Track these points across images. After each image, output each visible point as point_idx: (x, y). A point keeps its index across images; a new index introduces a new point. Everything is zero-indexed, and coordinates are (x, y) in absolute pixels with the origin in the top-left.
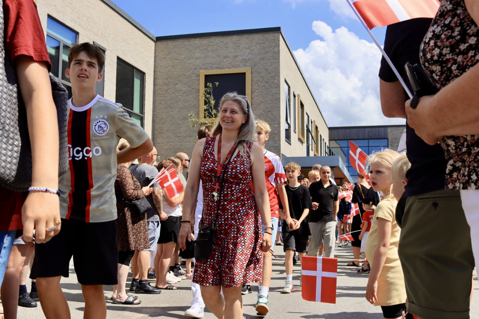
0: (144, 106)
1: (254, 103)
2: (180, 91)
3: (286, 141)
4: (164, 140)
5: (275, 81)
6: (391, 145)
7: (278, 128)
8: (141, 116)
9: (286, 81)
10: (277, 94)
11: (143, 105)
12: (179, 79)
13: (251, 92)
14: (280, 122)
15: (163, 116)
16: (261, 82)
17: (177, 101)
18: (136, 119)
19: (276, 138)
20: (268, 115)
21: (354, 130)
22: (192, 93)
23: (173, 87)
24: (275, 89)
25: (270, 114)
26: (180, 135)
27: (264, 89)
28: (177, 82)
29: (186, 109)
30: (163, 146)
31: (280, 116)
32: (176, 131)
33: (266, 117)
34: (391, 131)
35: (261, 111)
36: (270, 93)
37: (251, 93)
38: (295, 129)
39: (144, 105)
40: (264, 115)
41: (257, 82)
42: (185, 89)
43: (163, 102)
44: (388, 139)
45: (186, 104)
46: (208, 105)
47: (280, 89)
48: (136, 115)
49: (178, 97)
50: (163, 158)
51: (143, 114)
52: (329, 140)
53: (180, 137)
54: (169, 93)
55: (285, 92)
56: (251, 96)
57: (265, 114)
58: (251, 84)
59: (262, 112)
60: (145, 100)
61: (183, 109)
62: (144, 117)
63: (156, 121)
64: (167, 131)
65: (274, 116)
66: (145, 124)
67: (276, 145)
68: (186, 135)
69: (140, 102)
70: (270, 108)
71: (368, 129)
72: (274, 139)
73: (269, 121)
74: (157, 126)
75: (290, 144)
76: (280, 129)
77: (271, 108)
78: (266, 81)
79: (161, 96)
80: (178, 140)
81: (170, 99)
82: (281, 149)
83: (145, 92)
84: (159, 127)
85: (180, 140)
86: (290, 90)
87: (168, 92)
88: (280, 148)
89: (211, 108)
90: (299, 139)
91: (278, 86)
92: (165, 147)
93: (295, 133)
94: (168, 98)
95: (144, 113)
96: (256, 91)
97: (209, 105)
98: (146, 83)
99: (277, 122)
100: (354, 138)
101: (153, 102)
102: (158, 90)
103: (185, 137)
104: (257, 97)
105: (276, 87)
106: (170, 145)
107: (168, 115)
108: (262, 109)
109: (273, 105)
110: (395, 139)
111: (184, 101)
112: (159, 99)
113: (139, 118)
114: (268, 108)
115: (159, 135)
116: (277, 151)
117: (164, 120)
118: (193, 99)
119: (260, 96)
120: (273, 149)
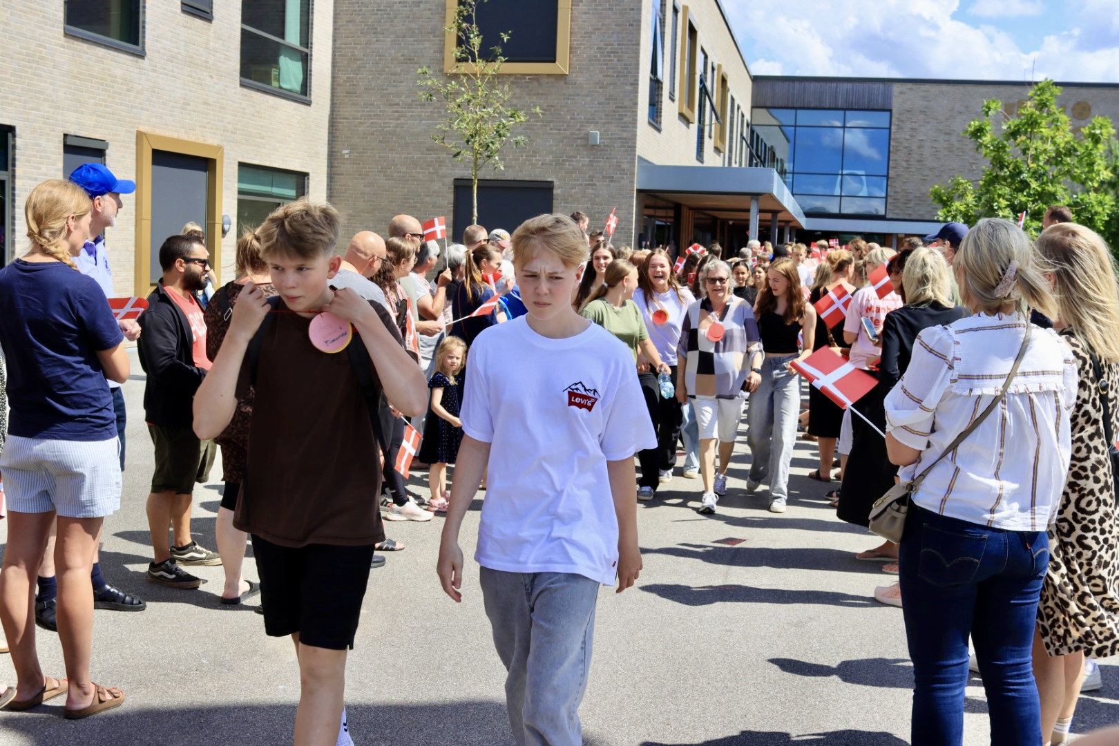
0: (312, 28)
1: (577, 30)
3: (650, 123)
4: (358, 112)
6: (898, 125)
7: (632, 95)
8: (301, 52)
10: (633, 9)
11: (308, 24)
13: (572, 1)
14: (637, 80)
15: (356, 51)
18: (291, 59)
19: (626, 119)
20: (610, 60)
21: (812, 85)
25: (616, 59)
26: (397, 100)
29: (412, 37)
30: (356, 126)
31: (638, 64)
32: (387, 89)
33: (605, 67)
34: (901, 93)
35: (592, 52)
36: (618, 7)
37: (572, 5)
38: (674, 90)
39: (312, 24)
40: (599, 60)
43: (358, 19)
44: (890, 111)
45: (413, 25)
46: (464, 48)
48: (291, 51)
49: (395, 8)
50: (356, 154)
51: (307, 48)
52: (753, 107)
53: (397, 104)
55: (654, 6)
56: (572, 13)
57: (602, 59)
59: (595, 52)
60: (313, 12)
61: (405, 37)
62: (311, 55)
63: (338, 65)
64: (365, 89)
65: (625, 65)
66: (313, 73)
67: (625, 135)
68: (412, 101)
69: (301, 15)
70: (616, 44)
71: (846, 85)
72: (622, 119)
73: (612, 76)
74: (342, 77)
75: (659, 130)
76: (636, 97)
77: (619, 45)
80: (393, 112)
82: (638, 145)
84: (348, 78)
85: (397, 112)
88: (635, 143)
89: (472, 54)
90: (682, 115)
92: (361, 129)
93: (672, 100)
94: (370, 8)
95: (312, 43)
96: (584, 0)
97: (466, 48)
99: (631, 80)
100: (812, 105)
103: (410, 106)
104: (584, 16)
106: (372, 123)
107: (368, 51)
108: (596, 47)
109: (623, 38)
110: (908, 111)
111: (409, 18)
112: (347, 11)
113: (299, 57)
114: (610, 45)
115: (347, 99)
116: (627, 151)
117: (359, 62)
118: (432, 14)
119: (593, 14)
120: (618, 144)
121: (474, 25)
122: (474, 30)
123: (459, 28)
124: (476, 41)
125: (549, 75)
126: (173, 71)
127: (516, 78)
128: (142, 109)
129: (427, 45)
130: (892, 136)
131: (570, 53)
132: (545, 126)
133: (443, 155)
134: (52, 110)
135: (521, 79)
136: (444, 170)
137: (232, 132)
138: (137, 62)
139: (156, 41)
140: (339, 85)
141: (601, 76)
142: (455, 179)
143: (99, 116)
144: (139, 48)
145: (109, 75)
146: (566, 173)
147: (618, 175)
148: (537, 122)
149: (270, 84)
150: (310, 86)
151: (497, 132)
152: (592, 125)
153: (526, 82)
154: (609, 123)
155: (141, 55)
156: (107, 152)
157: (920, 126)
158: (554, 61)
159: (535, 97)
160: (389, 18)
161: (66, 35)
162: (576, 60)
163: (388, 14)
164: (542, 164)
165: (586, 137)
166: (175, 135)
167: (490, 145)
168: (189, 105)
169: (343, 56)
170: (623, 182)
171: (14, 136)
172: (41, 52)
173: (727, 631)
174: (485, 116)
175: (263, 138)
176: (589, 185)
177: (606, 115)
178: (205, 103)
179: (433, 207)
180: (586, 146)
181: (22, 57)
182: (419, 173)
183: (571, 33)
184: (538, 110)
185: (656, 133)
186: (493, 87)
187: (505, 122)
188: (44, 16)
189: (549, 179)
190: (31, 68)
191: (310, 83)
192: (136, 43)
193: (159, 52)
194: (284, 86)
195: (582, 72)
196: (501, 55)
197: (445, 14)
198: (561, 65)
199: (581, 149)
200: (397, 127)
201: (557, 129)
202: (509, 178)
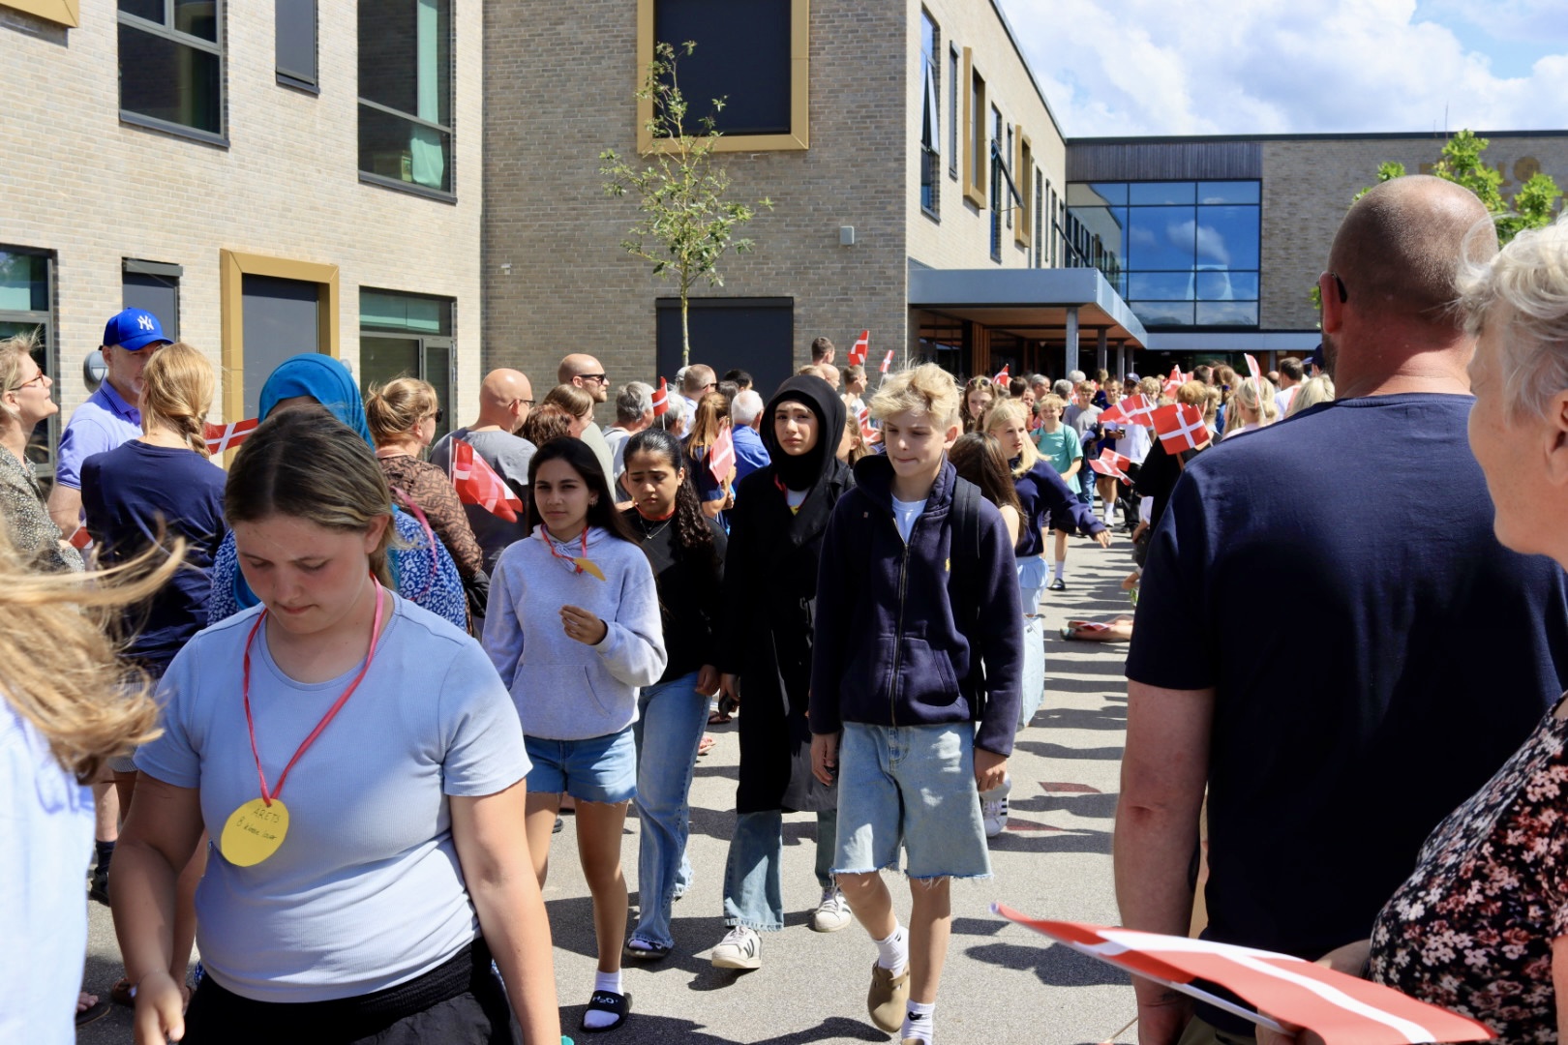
0: (455, 99)
1: (817, 88)
2: (571, 44)
3: (923, 212)
4: (522, 211)
5: (889, 14)
6: (1271, 199)
7: (897, 174)
8: (441, 132)
9: (925, 11)
10: (894, 57)
11: (449, 93)
12: (567, 5)
13: (810, 49)
14: (904, 154)
15: (515, 128)
16: (842, 16)
17: (563, 78)
18: (427, 142)
19: (890, 208)
20: (865, 128)
21: (1150, 148)
22: (612, 52)
23: (547, 30)
24: (890, 41)
25: (873, 126)
26: (573, 193)
27: (852, 42)
28: (561, 13)
29: (593, 105)
30: (518, 231)
31: (904, 132)
32: (560, 179)
33: (859, 137)
34: (1274, 154)
35: (841, 116)
36: (873, 55)
37: (810, 54)
38: (955, 165)
39: (455, 93)
40: (851, 129)
41: (828, 16)
42: (590, 38)
43: (518, 83)
44: (1260, 180)
45: (593, 90)
46: (662, 119)
47: (905, 41)
48: (427, 131)
50: (520, 269)
51: (449, 126)
52: (1068, 183)
53: (575, 199)
54: (534, 51)
55: (923, 51)
56: (810, 65)
57: (854, 126)
58: (810, 22)
59: (844, 118)
60: (455, 78)
61: (581, 106)
62: (455, 136)
63: (493, 147)
64: (530, 179)
65: (886, 133)
66: (457, 160)
67: (889, 230)
68: (595, 193)
69: (439, 81)
70: (872, 104)
71: (1196, 147)
72: (884, 208)
73: (869, 150)
74: (498, 164)
75: (937, 221)
76: (903, 177)
77: (876, 106)
78: (858, 15)
79: (509, 62)
80: (569, 209)
81: (538, 71)
82: (908, 242)
83: (455, 50)
84: (505, 165)
85: (574, 209)
86: (939, 39)
87: (532, 48)
88: (904, 240)
89: (674, 128)
90: (968, 199)
91: (899, 32)
93: (955, 179)
94: (532, 69)
95: (455, 120)
96: (827, 47)
97: (665, 119)
98: (458, 19)
99: (896, 154)
100: (1151, 177)
101: (483, 83)
102: (499, 42)
103: (592, 201)
104: (828, 69)
105: (891, 35)
106: (541, 226)
107: (532, 127)
108: (845, 111)
109: (882, 96)
110: (1285, 180)
111: (586, 79)
112: (502, 73)
113: (438, 139)
114: (864, 106)
115: (505, 194)
116: (893, 251)
117: (520, 143)
118: (618, 73)
119: (840, 65)
120: (880, 242)
121: (675, 89)
122: (676, 95)
123: (657, 94)
124: (678, 109)
125: (782, 152)
126: (267, 166)
127: (736, 157)
128: (227, 219)
129: (613, 115)
130: (1264, 216)
131: (810, 119)
132: (778, 221)
133: (639, 267)
134: (105, 226)
135: (743, 158)
136: (641, 287)
137: (350, 246)
138: (218, 155)
139: (244, 126)
140: (493, 175)
141: (853, 150)
142: (658, 299)
143: (169, 232)
144: (221, 136)
145: (181, 175)
146: (810, 285)
147: (883, 286)
148: (768, 215)
149: (399, 177)
150: (455, 178)
151: (713, 234)
152: (844, 219)
153: (750, 162)
154: (867, 214)
155: (223, 146)
156: (181, 279)
157: (1302, 200)
158: (788, 132)
159: (764, 183)
160: (560, 81)
161: (122, 123)
162: (819, 129)
163: (559, 75)
164: (777, 274)
165: (837, 235)
166: (272, 253)
167: (705, 254)
168: (290, 211)
169: (499, 134)
170: (889, 295)
171: (56, 263)
172: (89, 148)
173: (1038, 899)
174: (695, 214)
175: (392, 252)
176: (842, 300)
177: (863, 203)
178: (312, 208)
179: (628, 338)
180: (836, 246)
181: (63, 156)
182: (608, 292)
183: (810, 92)
184: (768, 201)
185: (932, 224)
186: (705, 173)
187: (722, 220)
188: (91, 100)
189: (788, 295)
190: (76, 170)
191: (455, 173)
192: (217, 130)
193: (247, 141)
194: (419, 179)
195: (827, 146)
196: (714, 128)
197: (636, 72)
198: (799, 136)
199: (830, 251)
200: (574, 230)
201: (795, 225)
202: (732, 295)
